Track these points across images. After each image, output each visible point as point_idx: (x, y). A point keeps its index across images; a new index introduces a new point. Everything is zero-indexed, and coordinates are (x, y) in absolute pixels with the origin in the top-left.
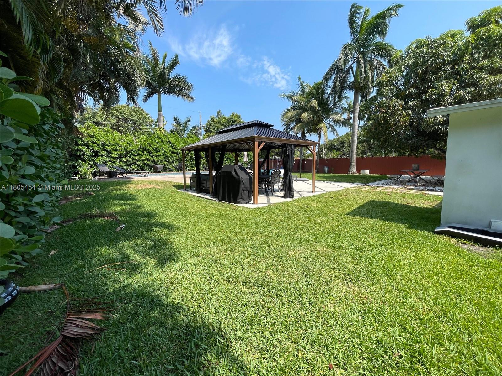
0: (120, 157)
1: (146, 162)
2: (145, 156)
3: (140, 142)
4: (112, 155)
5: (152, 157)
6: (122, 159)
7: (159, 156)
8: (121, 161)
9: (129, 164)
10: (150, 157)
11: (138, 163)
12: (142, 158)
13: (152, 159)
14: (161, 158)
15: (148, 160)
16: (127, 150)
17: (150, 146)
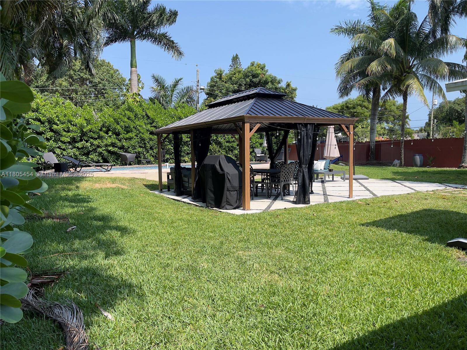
0: (74, 141)
1: (110, 148)
2: (109, 139)
3: (103, 118)
4: (63, 139)
5: (120, 141)
6: (77, 145)
7: (130, 139)
8: (75, 147)
9: (86, 151)
10: (117, 141)
11: (100, 150)
12: (105, 142)
13: (119, 144)
14: (132, 142)
15: (113, 145)
16: (84, 130)
17: (118, 124)
